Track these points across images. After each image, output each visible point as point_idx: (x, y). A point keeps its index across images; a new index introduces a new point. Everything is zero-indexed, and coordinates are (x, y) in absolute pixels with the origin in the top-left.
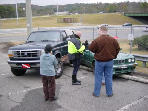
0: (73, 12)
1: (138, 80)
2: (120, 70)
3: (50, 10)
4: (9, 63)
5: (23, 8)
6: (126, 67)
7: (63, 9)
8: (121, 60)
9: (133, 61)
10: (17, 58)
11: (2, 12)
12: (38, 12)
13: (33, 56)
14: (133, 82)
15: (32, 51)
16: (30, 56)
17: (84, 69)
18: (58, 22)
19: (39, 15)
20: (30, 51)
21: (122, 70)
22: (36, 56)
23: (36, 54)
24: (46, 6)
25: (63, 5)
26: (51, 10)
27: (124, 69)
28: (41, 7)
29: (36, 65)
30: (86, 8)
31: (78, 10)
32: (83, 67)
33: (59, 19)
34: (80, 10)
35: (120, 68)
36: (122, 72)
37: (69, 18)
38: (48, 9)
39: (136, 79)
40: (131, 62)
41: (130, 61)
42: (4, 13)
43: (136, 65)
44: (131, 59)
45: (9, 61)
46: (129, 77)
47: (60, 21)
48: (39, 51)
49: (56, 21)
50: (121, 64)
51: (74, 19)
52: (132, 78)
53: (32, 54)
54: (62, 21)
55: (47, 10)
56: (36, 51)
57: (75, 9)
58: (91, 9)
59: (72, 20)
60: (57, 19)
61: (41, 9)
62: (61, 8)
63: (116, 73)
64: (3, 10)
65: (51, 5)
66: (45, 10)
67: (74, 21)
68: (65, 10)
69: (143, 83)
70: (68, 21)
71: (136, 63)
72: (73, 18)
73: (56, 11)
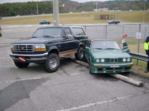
0: (113, 9)
1: (127, 81)
2: (112, 69)
3: (89, 7)
4: (11, 56)
5: (62, 5)
6: (119, 67)
7: (102, 6)
8: (113, 59)
9: (129, 60)
10: (16, 51)
11: (42, 9)
12: (77, 9)
13: (28, 50)
14: (122, 82)
15: (28, 46)
16: (26, 50)
17: (85, 66)
18: (95, 19)
19: (78, 12)
20: (25, 46)
21: (114, 69)
22: (31, 50)
23: (31, 48)
24: (86, 2)
25: (103, 2)
26: (91, 7)
27: (116, 68)
28: (81, 3)
29: (30, 59)
30: (127, 5)
31: (118, 7)
32: (85, 64)
33: (96, 15)
34: (120, 6)
35: (111, 67)
36: (114, 72)
37: (106, 15)
38: (88, 6)
39: (126, 80)
40: (127, 62)
41: (124, 60)
42: (44, 9)
43: (132, 65)
44: (127, 58)
45: (11, 54)
46: (120, 77)
47: (97, 18)
48: (33, 46)
49: (93, 18)
50: (114, 63)
51: (112, 17)
52: (123, 78)
53: (28, 48)
54: (99, 18)
55: (86, 7)
56: (31, 46)
57: (115, 6)
58: (131, 6)
59: (110, 17)
60: (95, 16)
61: (80, 5)
62: (100, 5)
63: (106, 72)
64: (43, 7)
65: (91, 2)
66: (84, 6)
67: (112, 18)
68: (105, 7)
69: (132, 84)
70: (105, 17)
71: (132, 63)
72: (111, 15)
73: (95, 8)
